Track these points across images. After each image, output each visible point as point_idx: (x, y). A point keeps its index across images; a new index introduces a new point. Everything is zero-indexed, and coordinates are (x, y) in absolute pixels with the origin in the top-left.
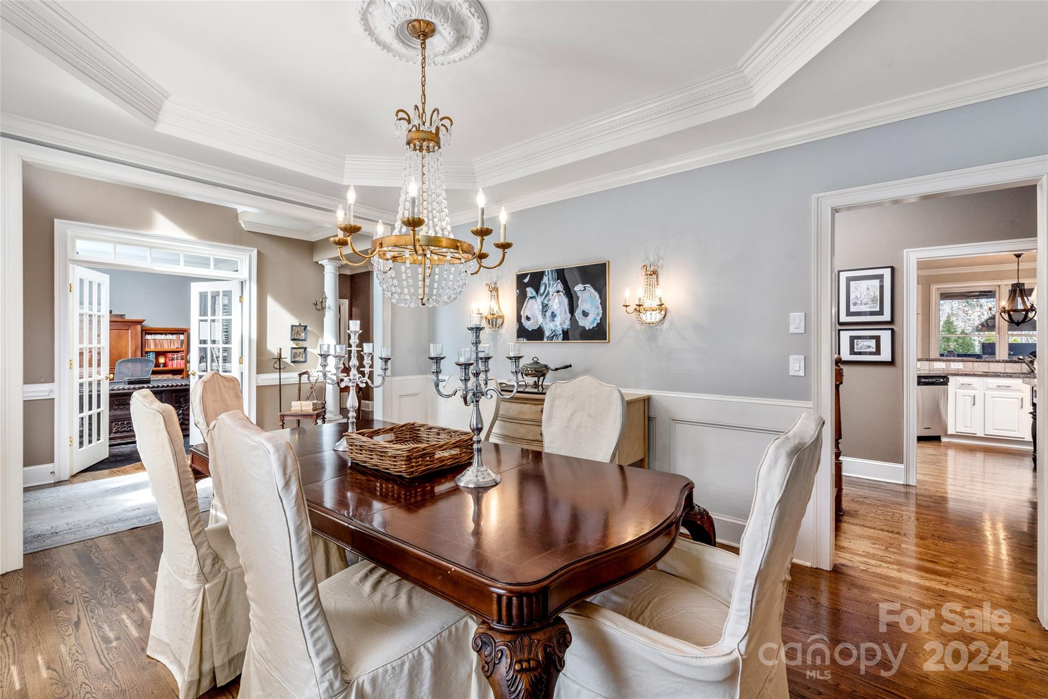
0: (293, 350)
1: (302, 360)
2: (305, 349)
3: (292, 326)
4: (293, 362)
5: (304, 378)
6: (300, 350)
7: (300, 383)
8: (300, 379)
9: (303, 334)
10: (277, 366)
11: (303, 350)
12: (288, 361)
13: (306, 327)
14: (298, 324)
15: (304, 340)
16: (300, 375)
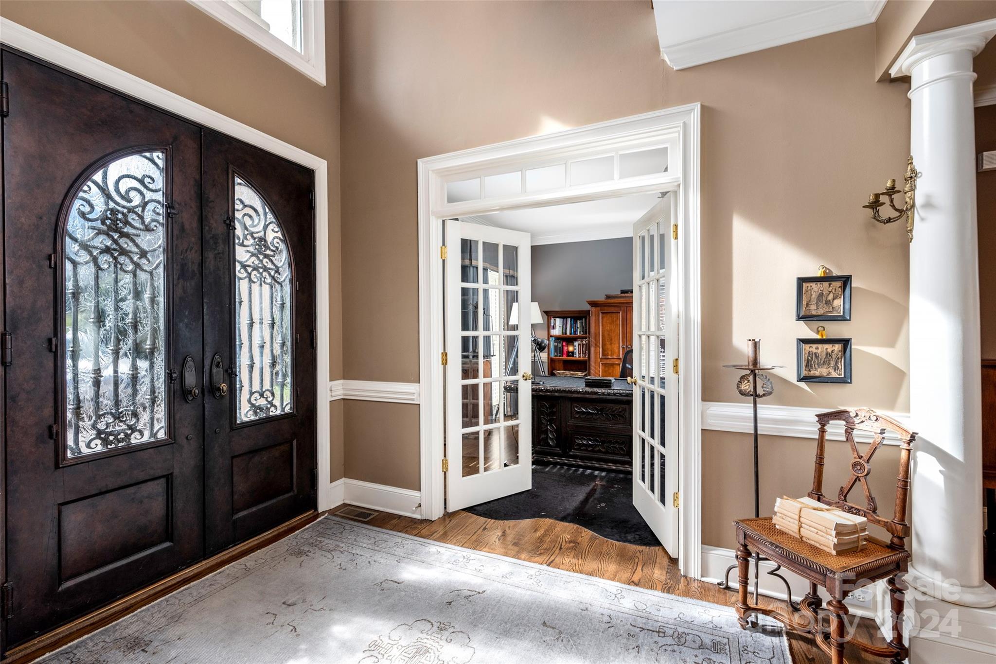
0: (806, 347)
1: (834, 374)
2: (846, 343)
3: (801, 281)
4: (800, 380)
5: (836, 430)
6: (829, 347)
7: (821, 442)
8: (822, 431)
9: (839, 302)
10: (747, 386)
11: (837, 347)
12: (790, 373)
13: (846, 281)
14: (819, 273)
15: (842, 319)
16: (824, 419)
